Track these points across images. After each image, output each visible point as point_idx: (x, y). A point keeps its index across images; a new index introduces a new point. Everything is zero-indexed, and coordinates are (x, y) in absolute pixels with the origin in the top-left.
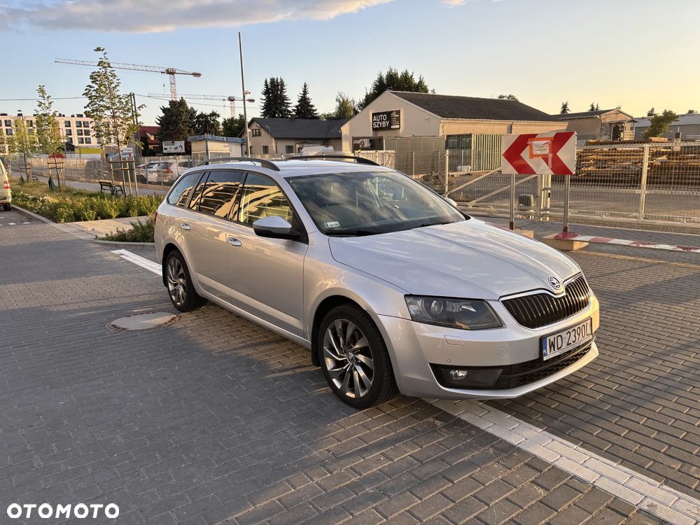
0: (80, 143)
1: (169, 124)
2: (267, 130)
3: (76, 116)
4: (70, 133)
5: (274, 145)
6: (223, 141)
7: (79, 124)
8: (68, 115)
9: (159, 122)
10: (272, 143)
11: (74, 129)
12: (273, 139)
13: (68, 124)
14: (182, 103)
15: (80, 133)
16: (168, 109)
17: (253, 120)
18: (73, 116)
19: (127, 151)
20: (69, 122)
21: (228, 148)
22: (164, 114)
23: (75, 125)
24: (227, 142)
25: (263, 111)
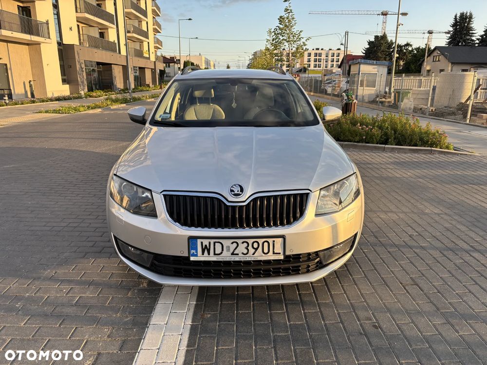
0: (314, 67)
1: (370, 53)
2: (446, 57)
3: (315, 49)
4: (309, 61)
5: (450, 68)
6: (373, 64)
7: (316, 55)
8: (310, 49)
9: (364, 52)
10: (448, 67)
11: (312, 58)
12: (450, 64)
13: (309, 55)
14: (384, 37)
15: (315, 61)
16: (372, 42)
17: (436, 48)
18: (313, 49)
19: (338, 73)
20: (310, 53)
21: (376, 70)
22: (369, 46)
23: (313, 55)
24: (376, 64)
25: (448, 41)
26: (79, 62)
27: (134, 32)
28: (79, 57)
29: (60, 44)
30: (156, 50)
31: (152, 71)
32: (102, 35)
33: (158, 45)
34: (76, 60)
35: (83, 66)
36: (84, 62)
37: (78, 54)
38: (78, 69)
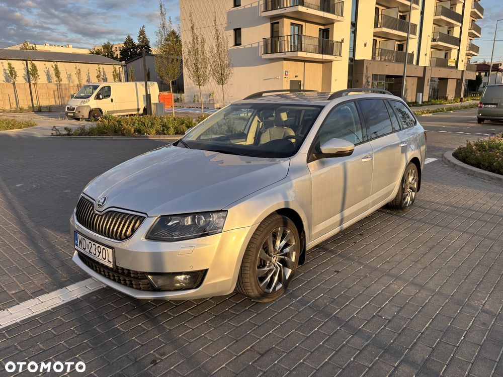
26: (366, 76)
27: (440, 40)
28: (367, 72)
29: (352, 60)
30: (469, 57)
31: (457, 81)
32: (400, 47)
33: (471, 52)
34: (364, 74)
35: (370, 80)
36: (371, 77)
37: (367, 68)
38: (364, 83)
